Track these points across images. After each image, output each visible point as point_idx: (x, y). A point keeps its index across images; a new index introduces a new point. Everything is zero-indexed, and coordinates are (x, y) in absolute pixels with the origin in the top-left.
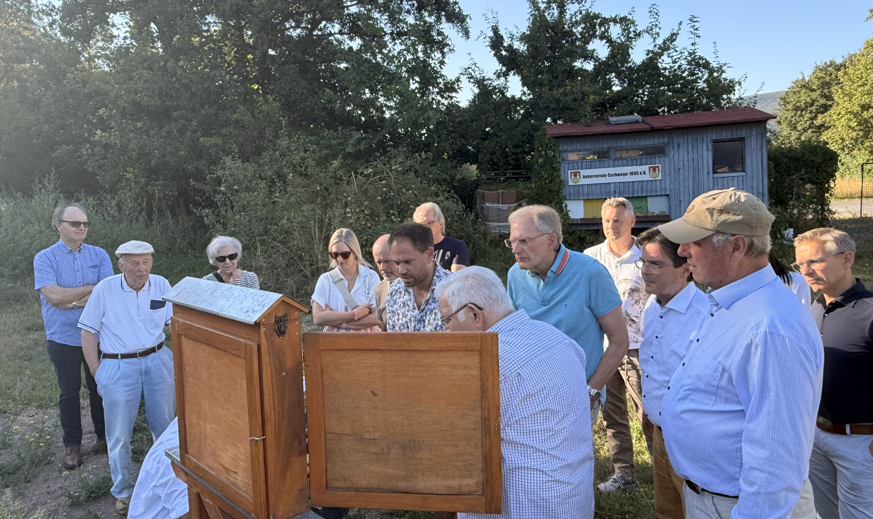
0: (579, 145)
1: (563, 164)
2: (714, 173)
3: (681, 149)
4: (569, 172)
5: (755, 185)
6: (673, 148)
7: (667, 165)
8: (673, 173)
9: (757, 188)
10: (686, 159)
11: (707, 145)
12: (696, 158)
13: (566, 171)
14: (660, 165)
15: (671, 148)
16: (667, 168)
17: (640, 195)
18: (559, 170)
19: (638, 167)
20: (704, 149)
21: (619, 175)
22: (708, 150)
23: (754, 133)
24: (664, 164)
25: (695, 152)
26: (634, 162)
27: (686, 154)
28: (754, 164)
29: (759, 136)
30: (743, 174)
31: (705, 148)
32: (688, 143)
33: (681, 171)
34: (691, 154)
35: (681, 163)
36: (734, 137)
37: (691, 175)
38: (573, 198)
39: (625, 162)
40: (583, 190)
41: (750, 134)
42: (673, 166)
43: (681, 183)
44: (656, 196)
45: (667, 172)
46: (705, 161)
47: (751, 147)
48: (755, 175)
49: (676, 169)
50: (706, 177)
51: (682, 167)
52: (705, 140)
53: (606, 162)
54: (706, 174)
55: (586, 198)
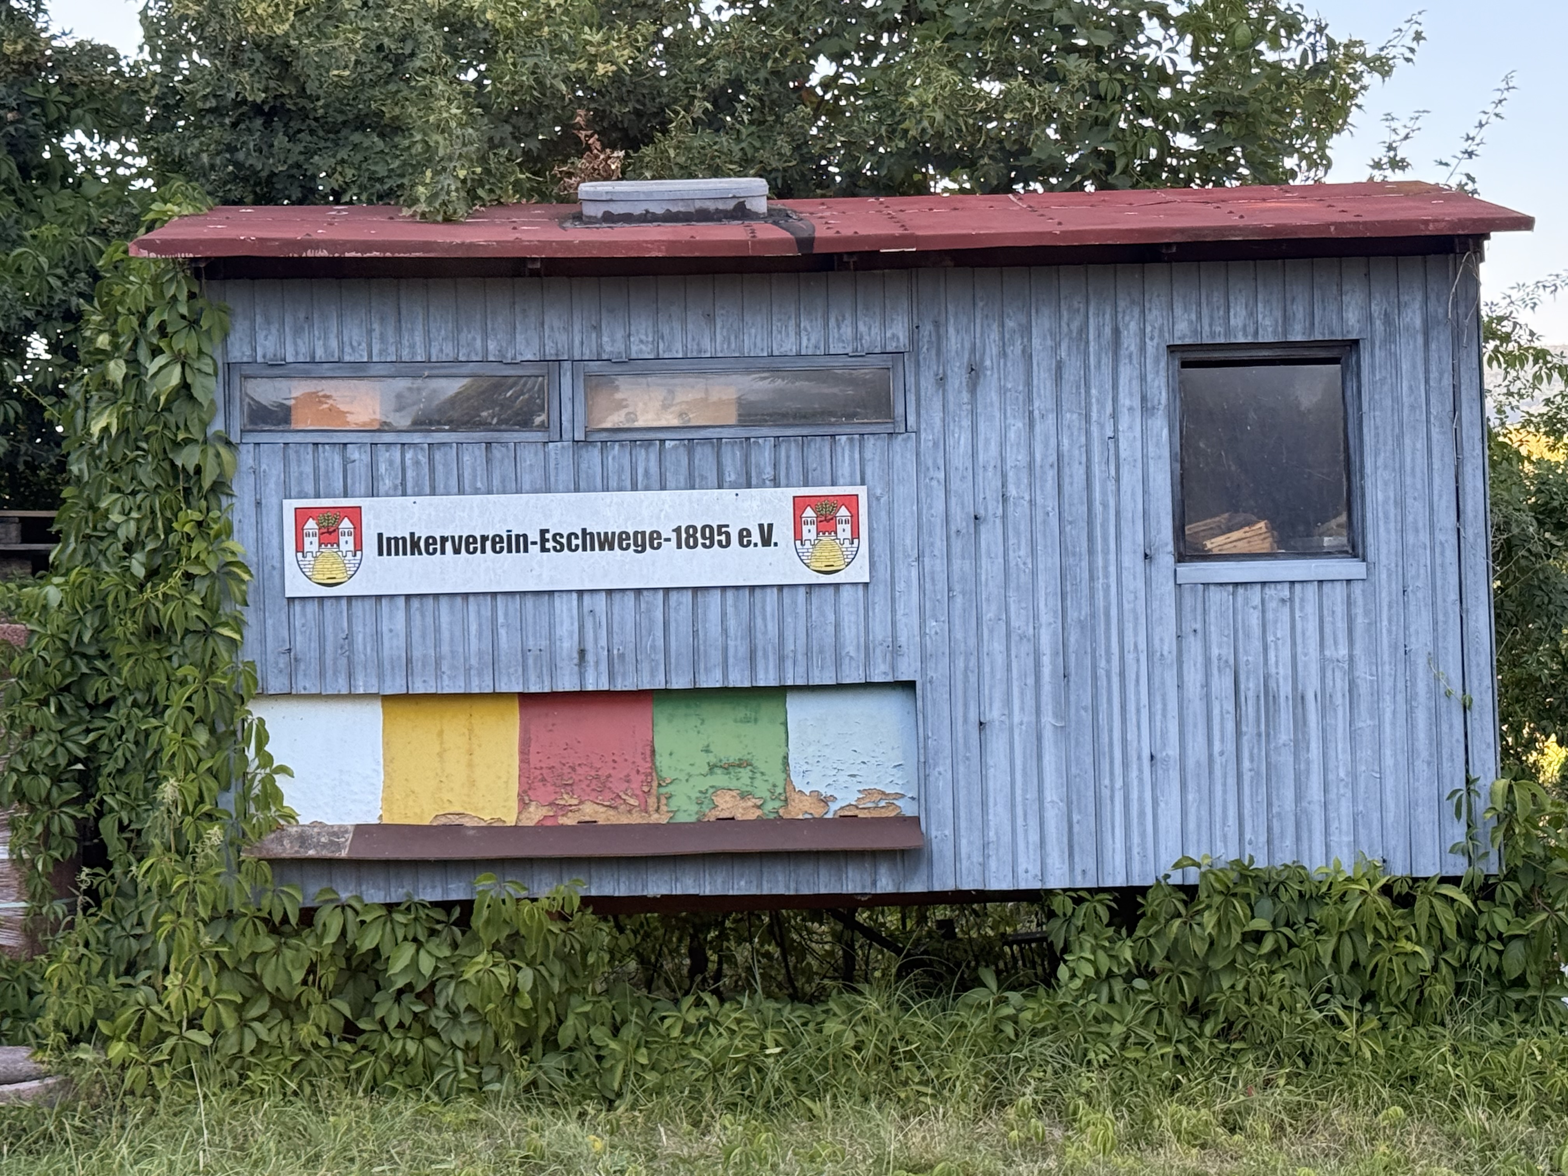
0: (354, 333)
1: (246, 456)
2: (1181, 558)
3: (989, 393)
4: (290, 506)
5: (1420, 643)
6: (941, 381)
7: (905, 491)
8: (940, 545)
9: (1433, 659)
10: (1016, 457)
11: (1143, 378)
12: (1079, 455)
13: (271, 500)
14: (862, 492)
15: (927, 383)
16: (905, 513)
17: (738, 679)
18: (220, 487)
19: (728, 494)
20: (1125, 401)
21: (606, 542)
22: (1146, 408)
23: (1413, 317)
24: (889, 486)
25: (1071, 417)
26: (705, 458)
27: (1017, 425)
28: (1417, 509)
29: (1442, 340)
30: (1352, 568)
31: (1128, 400)
32: (1027, 356)
33: (990, 535)
34: (1045, 427)
35: (990, 483)
36: (1297, 335)
37: (1048, 561)
38: (306, 684)
39: (647, 460)
40: (378, 635)
41: (1388, 321)
42: (939, 506)
43: (990, 613)
44: (840, 687)
45: (908, 540)
46: (1130, 479)
47: (1397, 400)
48: (1419, 582)
49: (960, 520)
50: (1134, 583)
51: (994, 508)
52: (1130, 342)
53: (530, 457)
54: (1132, 561)
55: (395, 686)
